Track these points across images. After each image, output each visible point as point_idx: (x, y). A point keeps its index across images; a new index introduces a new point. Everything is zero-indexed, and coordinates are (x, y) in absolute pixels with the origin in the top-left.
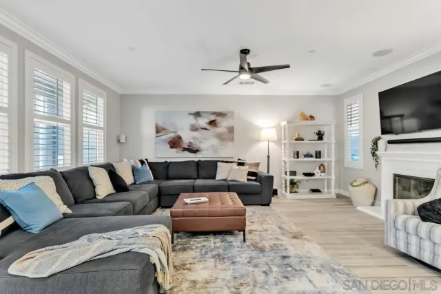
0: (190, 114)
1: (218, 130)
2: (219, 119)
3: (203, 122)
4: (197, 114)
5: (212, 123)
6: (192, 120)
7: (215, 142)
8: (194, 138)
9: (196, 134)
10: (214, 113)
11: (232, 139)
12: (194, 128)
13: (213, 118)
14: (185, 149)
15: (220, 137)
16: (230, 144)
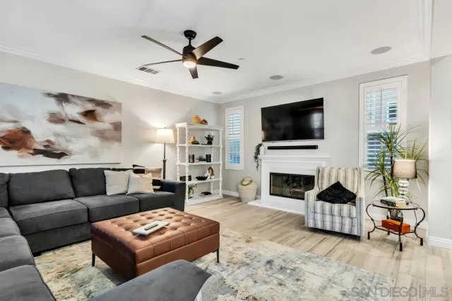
0: (49, 95)
1: (99, 125)
2: (99, 110)
3: (73, 110)
4: (63, 98)
5: (90, 115)
6: (53, 106)
7: (94, 141)
8: (57, 135)
9: (59, 128)
10: (91, 100)
11: (119, 140)
12: (56, 119)
13: (90, 107)
14: (37, 152)
15: (101, 135)
16: (116, 144)
